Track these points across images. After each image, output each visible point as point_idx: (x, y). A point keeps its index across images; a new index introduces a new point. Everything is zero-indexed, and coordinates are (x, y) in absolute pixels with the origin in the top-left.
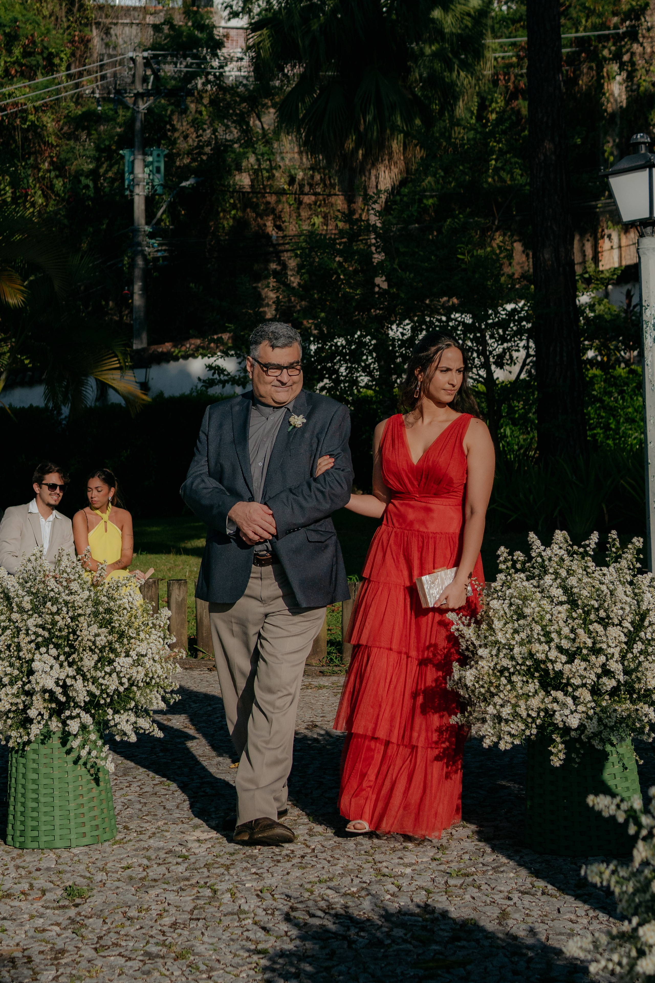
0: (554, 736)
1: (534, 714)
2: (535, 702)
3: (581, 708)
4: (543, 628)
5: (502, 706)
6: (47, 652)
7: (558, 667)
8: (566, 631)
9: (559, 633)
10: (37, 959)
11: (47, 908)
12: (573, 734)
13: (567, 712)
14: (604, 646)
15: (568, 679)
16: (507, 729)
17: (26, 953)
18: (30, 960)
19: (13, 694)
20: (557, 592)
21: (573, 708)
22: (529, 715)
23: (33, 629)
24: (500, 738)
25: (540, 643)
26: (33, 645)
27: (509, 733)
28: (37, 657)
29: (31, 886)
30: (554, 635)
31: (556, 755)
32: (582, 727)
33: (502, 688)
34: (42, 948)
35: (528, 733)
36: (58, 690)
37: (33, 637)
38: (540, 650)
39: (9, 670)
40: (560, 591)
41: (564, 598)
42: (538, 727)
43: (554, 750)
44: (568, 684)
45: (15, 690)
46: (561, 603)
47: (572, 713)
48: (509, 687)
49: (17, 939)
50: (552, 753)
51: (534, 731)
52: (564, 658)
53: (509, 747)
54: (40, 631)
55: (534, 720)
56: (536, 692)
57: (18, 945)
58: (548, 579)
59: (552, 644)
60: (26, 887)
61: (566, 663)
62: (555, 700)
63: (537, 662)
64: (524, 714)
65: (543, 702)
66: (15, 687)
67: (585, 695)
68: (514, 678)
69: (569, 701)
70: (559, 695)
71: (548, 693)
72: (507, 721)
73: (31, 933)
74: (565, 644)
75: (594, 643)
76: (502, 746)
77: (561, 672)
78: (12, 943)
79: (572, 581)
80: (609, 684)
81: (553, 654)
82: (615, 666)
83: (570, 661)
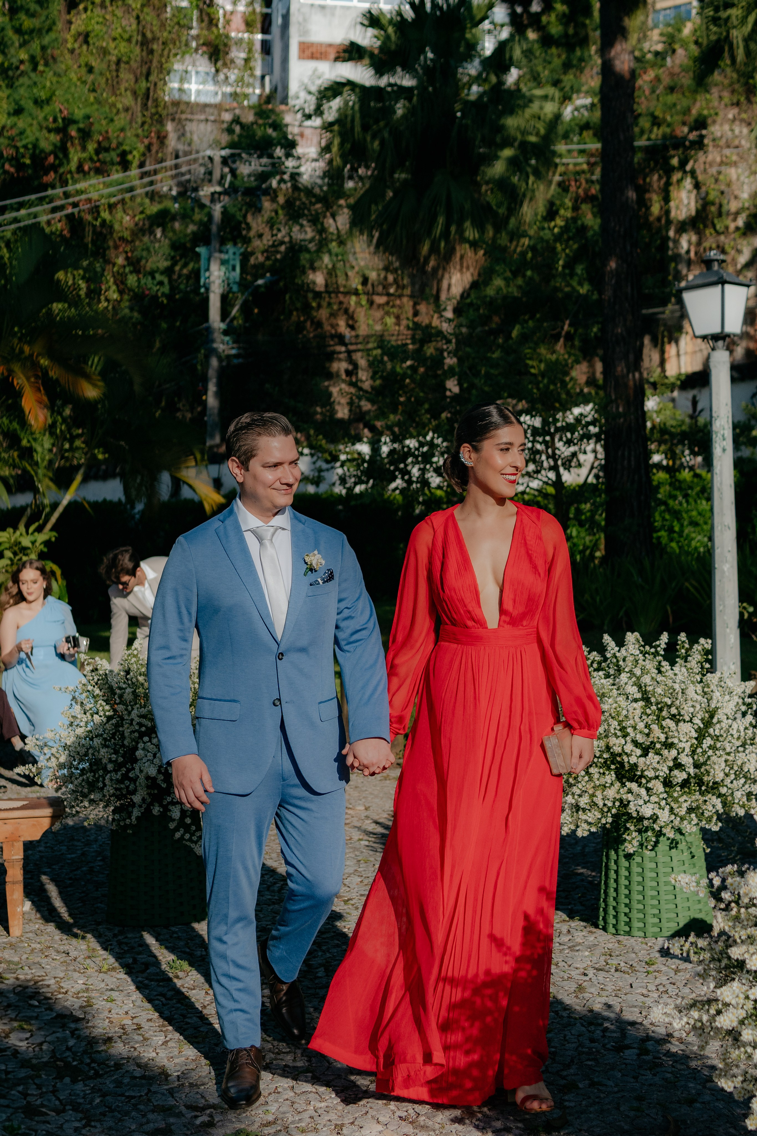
0: (628, 825)
1: (610, 804)
2: (611, 793)
3: (654, 799)
4: (620, 723)
5: (580, 796)
6: (150, 741)
7: (633, 760)
8: (641, 726)
9: (635, 728)
10: (146, 1026)
11: (151, 980)
12: (646, 823)
13: (641, 802)
14: (676, 741)
15: (643, 771)
16: (584, 817)
17: (135, 1021)
18: (139, 1027)
19: (117, 780)
20: (633, 690)
21: (647, 798)
22: (605, 805)
23: (137, 720)
24: (578, 827)
25: (617, 737)
26: (136, 735)
27: (586, 821)
28: (141, 745)
29: (135, 961)
30: (630, 730)
31: (630, 842)
32: (654, 818)
33: (580, 779)
34: (150, 1017)
35: (603, 821)
36: (161, 777)
37: (137, 728)
38: (617, 744)
39: (114, 757)
40: (635, 689)
41: (639, 696)
42: (613, 816)
43: (628, 838)
44: (642, 776)
45: (119, 776)
46: (636, 700)
47: (645, 803)
48: (586, 778)
49: (126, 1008)
50: (625, 840)
51: (610, 820)
52: (639, 752)
53: (586, 834)
54: (143, 721)
55: (609, 810)
56: (612, 784)
57: (127, 1013)
58: (624, 677)
59: (628, 738)
60: (130, 961)
61: (641, 756)
62: (630, 791)
63: (614, 755)
64: (601, 804)
65: (618, 792)
66: (119, 773)
67: (658, 786)
68: (592, 770)
69: (643, 791)
70: (634, 786)
71: (623, 785)
72: (584, 810)
73: (139, 1003)
74: (640, 738)
75: (667, 738)
76: (580, 833)
77: (636, 765)
78: (122, 1012)
79: (646, 679)
80: (680, 776)
81: (629, 747)
82: (686, 760)
83: (645, 754)
